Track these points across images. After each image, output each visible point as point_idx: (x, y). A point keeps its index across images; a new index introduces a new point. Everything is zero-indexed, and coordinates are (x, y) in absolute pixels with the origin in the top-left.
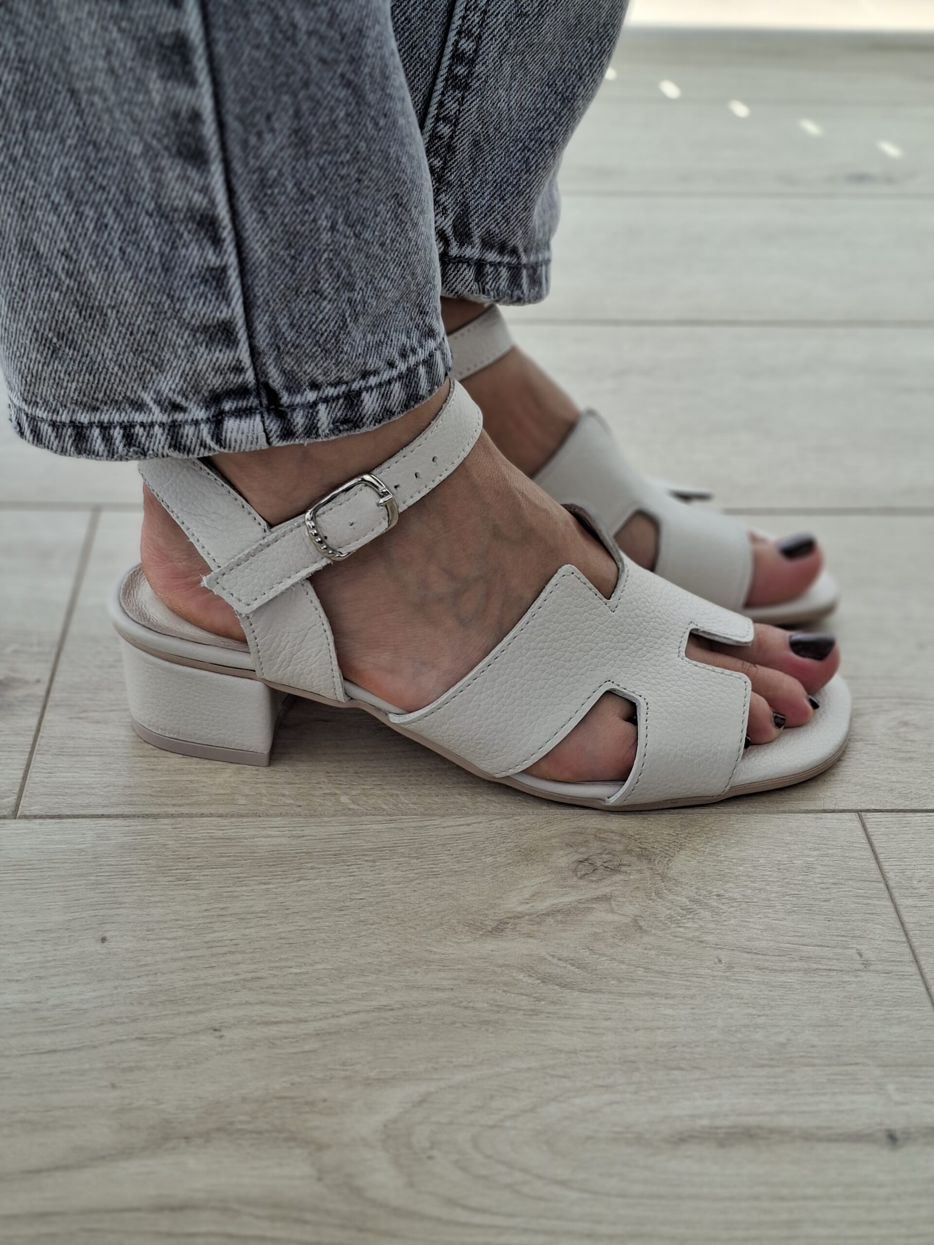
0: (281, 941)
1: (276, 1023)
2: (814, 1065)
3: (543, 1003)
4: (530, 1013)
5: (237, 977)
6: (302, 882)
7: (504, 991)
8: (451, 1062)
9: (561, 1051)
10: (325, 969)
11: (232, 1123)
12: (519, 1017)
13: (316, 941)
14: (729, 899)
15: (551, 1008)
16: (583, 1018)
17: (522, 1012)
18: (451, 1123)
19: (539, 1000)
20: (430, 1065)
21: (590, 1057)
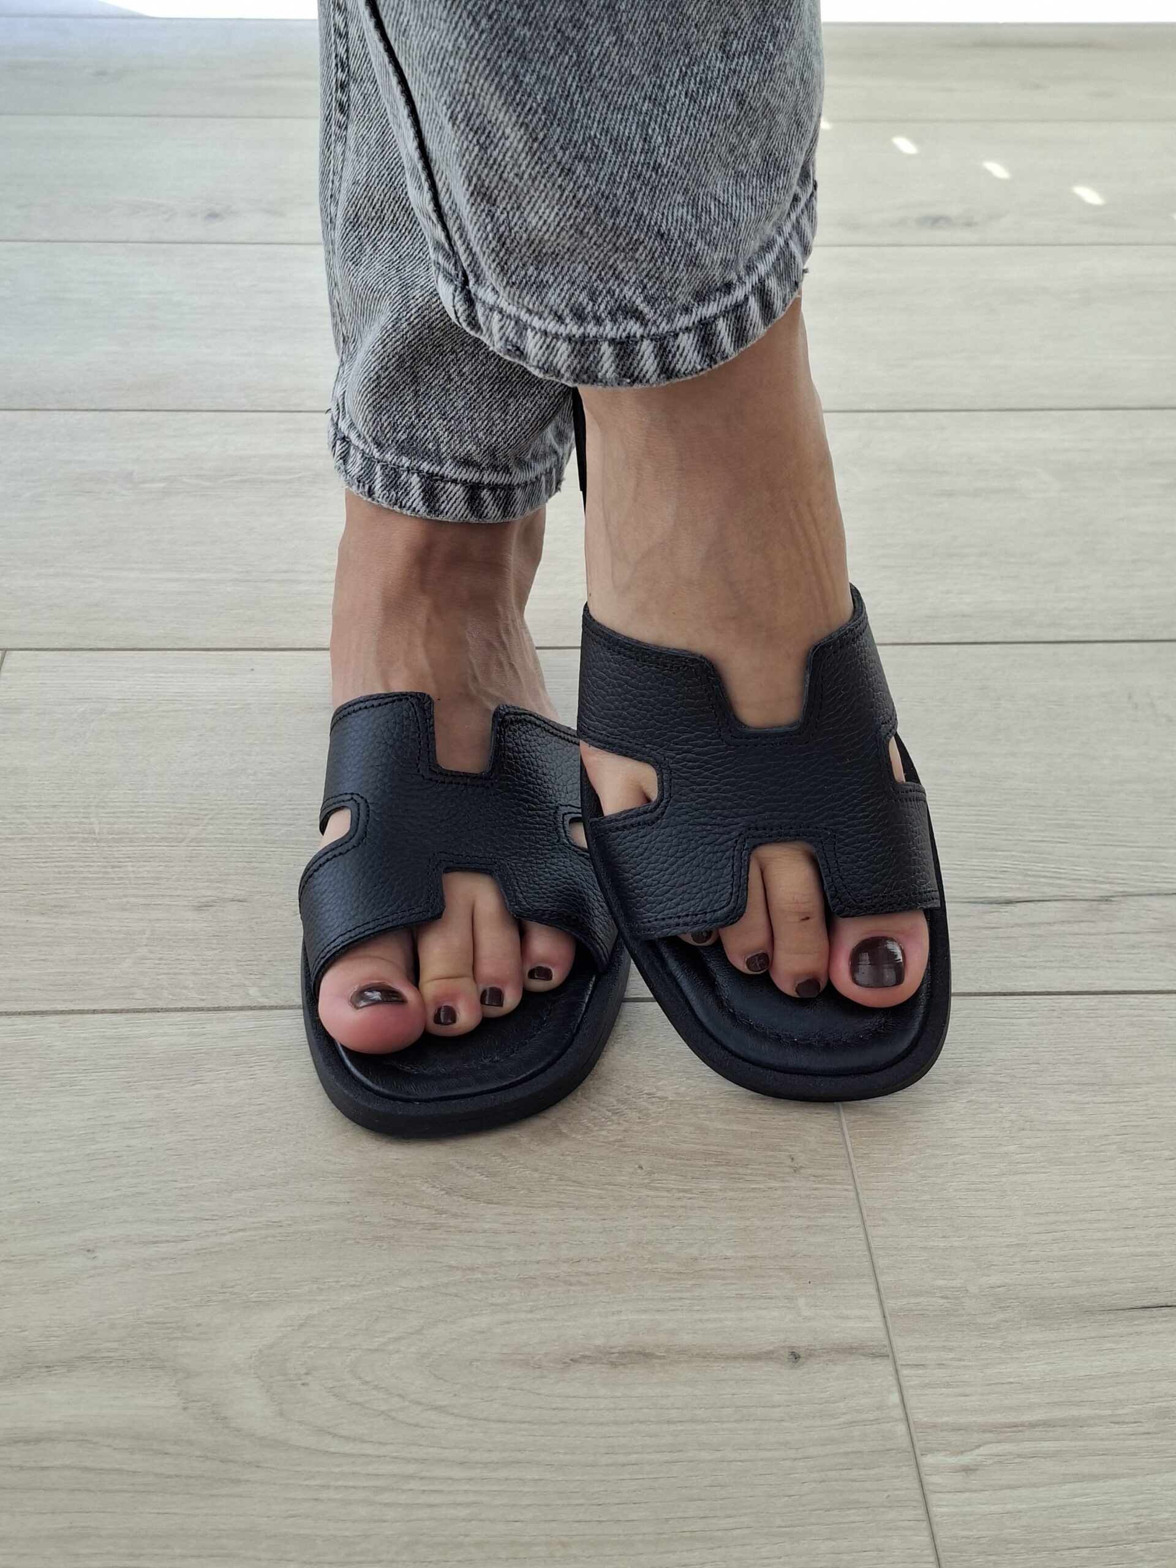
0: (168, 1152)
1: (155, 1243)
2: (724, 1278)
3: (444, 1216)
4: (430, 1228)
5: (118, 1193)
6: (198, 1086)
7: (404, 1204)
8: (337, 1282)
9: (457, 1268)
10: (212, 1182)
11: (96, 1351)
12: (416, 1232)
13: (206, 1152)
14: (660, 1098)
15: (453, 1222)
16: (485, 1232)
17: (420, 1227)
18: (330, 1348)
19: (441, 1212)
20: (315, 1286)
21: (487, 1273)
